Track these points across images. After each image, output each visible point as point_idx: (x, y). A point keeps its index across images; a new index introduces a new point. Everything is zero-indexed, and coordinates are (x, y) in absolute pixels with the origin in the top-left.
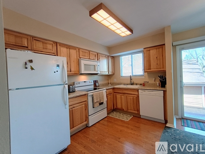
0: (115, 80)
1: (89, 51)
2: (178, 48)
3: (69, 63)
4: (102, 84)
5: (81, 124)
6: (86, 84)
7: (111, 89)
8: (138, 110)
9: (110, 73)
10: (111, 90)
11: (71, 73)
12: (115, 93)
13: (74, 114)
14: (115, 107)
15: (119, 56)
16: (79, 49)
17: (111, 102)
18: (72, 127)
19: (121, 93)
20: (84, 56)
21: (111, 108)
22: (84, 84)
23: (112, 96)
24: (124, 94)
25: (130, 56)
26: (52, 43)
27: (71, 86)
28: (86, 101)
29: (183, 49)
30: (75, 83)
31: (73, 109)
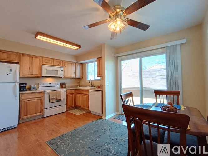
0: (83, 83)
1: (53, 59)
2: (119, 59)
3: (31, 69)
4: (71, 86)
5: (35, 114)
6: (51, 85)
7: (73, 89)
8: (89, 107)
9: (77, 77)
10: (73, 91)
11: (32, 75)
12: (77, 93)
13: (28, 106)
14: (76, 105)
15: (86, 63)
16: (42, 57)
17: (72, 101)
18: (25, 115)
19: (80, 93)
20: (48, 63)
21: (72, 105)
22: (49, 85)
23: (73, 96)
24: (82, 94)
25: (93, 63)
26: (16, 54)
27: (32, 86)
28: (42, 97)
29: (122, 60)
30: (40, 84)
31: (28, 102)
